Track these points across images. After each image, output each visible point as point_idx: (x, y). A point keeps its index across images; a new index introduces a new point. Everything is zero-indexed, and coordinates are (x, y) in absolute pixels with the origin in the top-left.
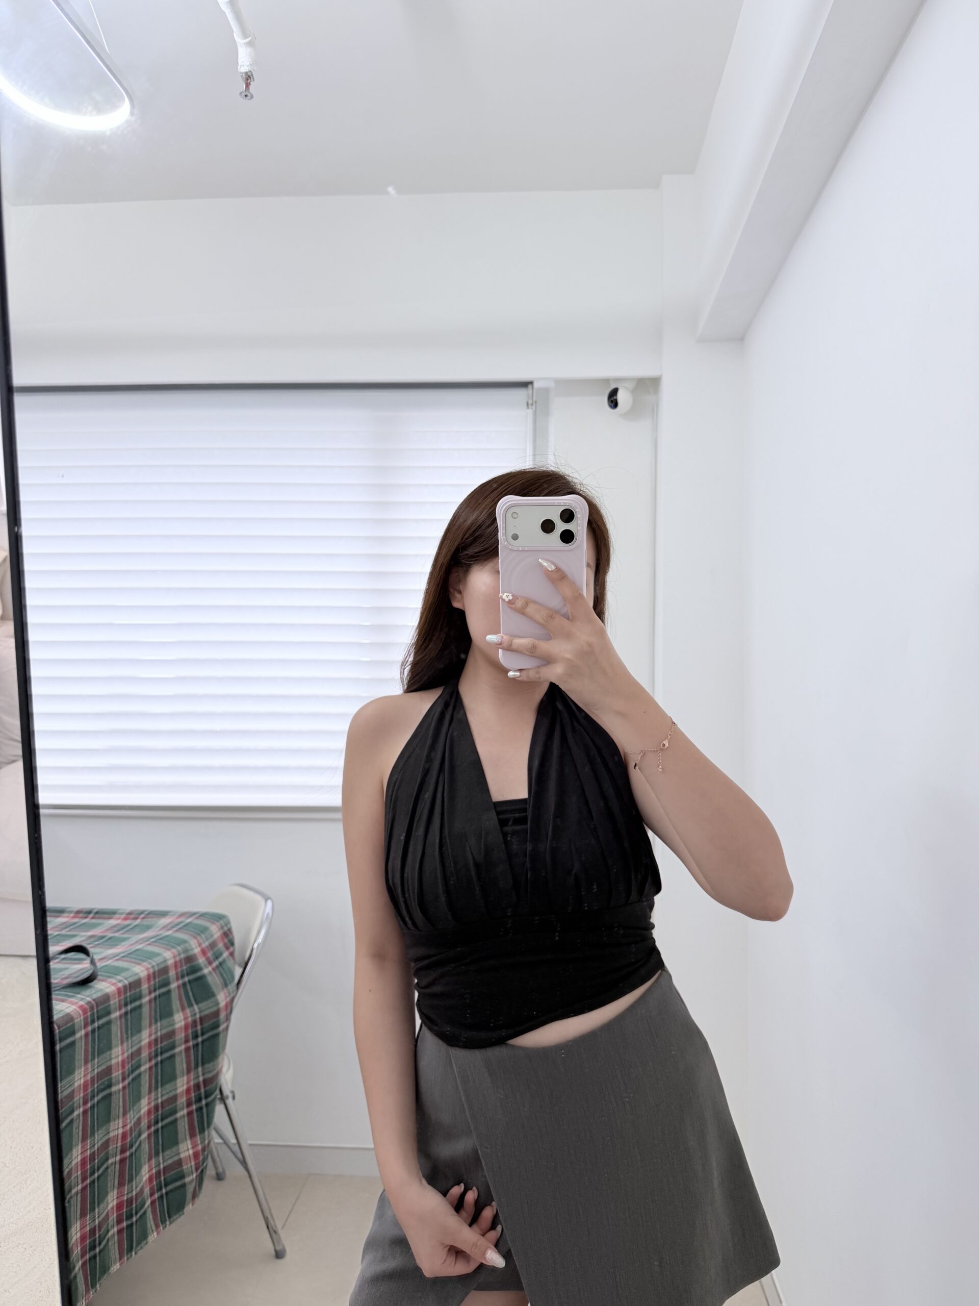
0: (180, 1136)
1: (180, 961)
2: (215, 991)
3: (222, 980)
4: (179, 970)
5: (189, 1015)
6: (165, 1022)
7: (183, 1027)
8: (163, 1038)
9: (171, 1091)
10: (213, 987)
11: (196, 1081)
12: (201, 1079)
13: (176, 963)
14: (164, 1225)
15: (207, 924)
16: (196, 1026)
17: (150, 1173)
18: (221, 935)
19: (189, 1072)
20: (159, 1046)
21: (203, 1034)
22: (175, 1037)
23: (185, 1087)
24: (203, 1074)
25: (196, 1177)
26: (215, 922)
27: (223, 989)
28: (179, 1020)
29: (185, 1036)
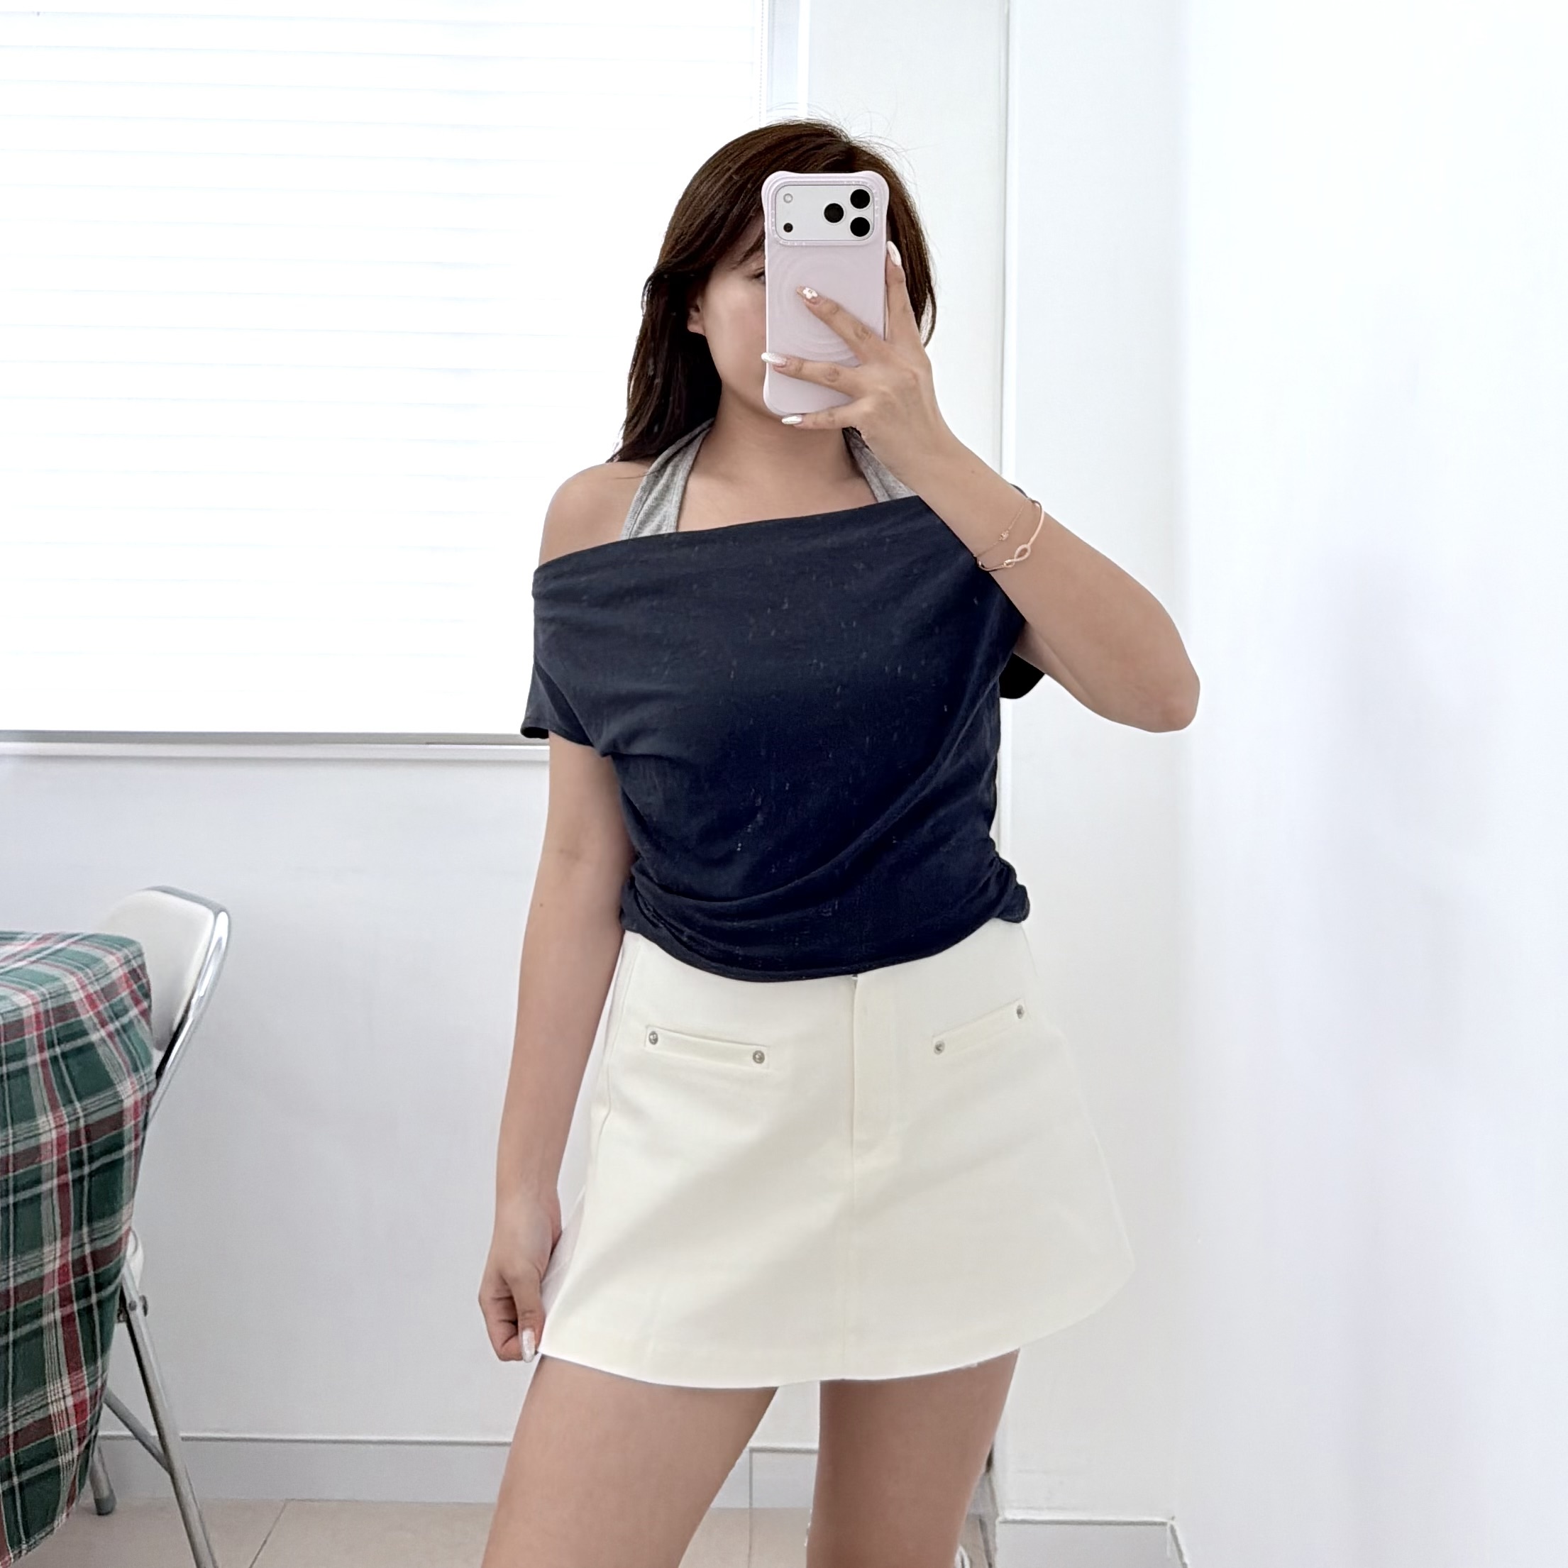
1: (47, 1012)
3: (127, 1059)
4: (44, 1031)
5: (66, 1120)
7: (55, 1143)
8: (18, 1159)
10: (110, 1069)
13: (37, 1016)
14: (17, 1552)
15: (98, 953)
18: (125, 975)
19: (65, 1234)
20: (11, 1174)
21: (92, 1159)
22: (40, 1161)
23: (58, 1264)
24: (92, 1241)
26: (114, 951)
27: (130, 1076)
28: (47, 1128)
29: (58, 1161)
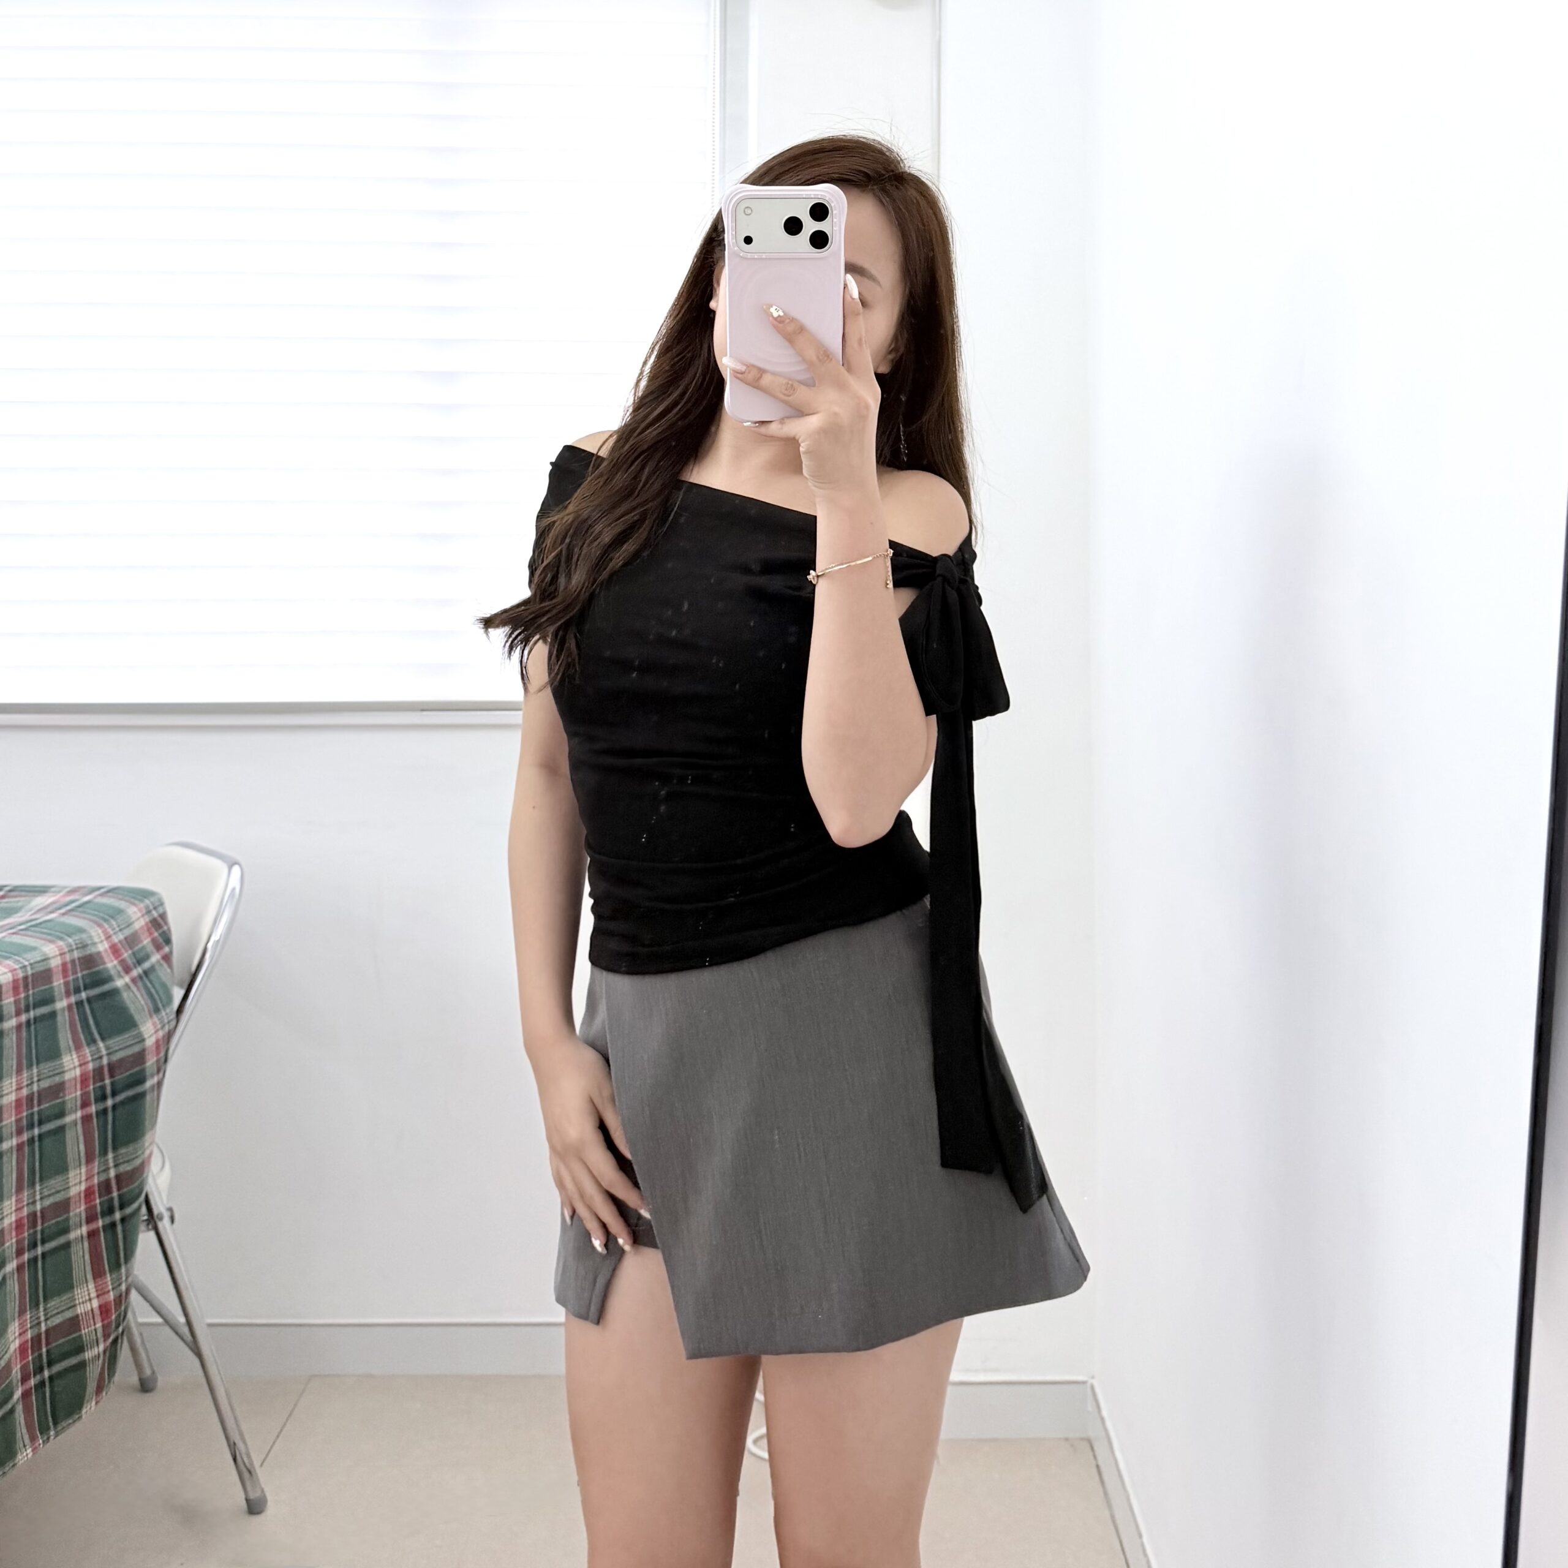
0: (76, 1273)
1: (73, 961)
2: (137, 1017)
3: (149, 1002)
4: (71, 978)
5: (90, 1058)
6: (47, 1067)
7: (79, 1079)
8: (42, 1095)
9: (58, 1192)
10: (132, 1010)
11: (103, 1177)
12: (112, 1173)
13: (64, 965)
14: (45, 1438)
15: (122, 905)
16: (102, 1080)
17: (23, 1339)
18: (147, 924)
19: (89, 1159)
20: (36, 1109)
21: (114, 1094)
22: (64, 1096)
23: (83, 1187)
24: (116, 1166)
25: (105, 1352)
26: (137, 902)
27: (151, 1016)
28: (72, 1066)
29: (82, 1095)
